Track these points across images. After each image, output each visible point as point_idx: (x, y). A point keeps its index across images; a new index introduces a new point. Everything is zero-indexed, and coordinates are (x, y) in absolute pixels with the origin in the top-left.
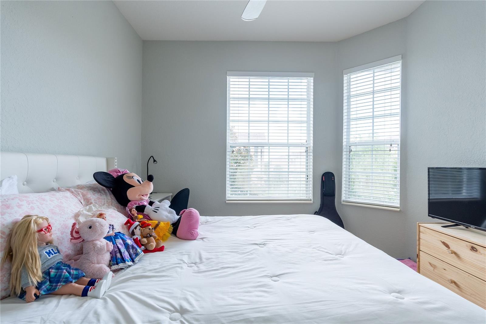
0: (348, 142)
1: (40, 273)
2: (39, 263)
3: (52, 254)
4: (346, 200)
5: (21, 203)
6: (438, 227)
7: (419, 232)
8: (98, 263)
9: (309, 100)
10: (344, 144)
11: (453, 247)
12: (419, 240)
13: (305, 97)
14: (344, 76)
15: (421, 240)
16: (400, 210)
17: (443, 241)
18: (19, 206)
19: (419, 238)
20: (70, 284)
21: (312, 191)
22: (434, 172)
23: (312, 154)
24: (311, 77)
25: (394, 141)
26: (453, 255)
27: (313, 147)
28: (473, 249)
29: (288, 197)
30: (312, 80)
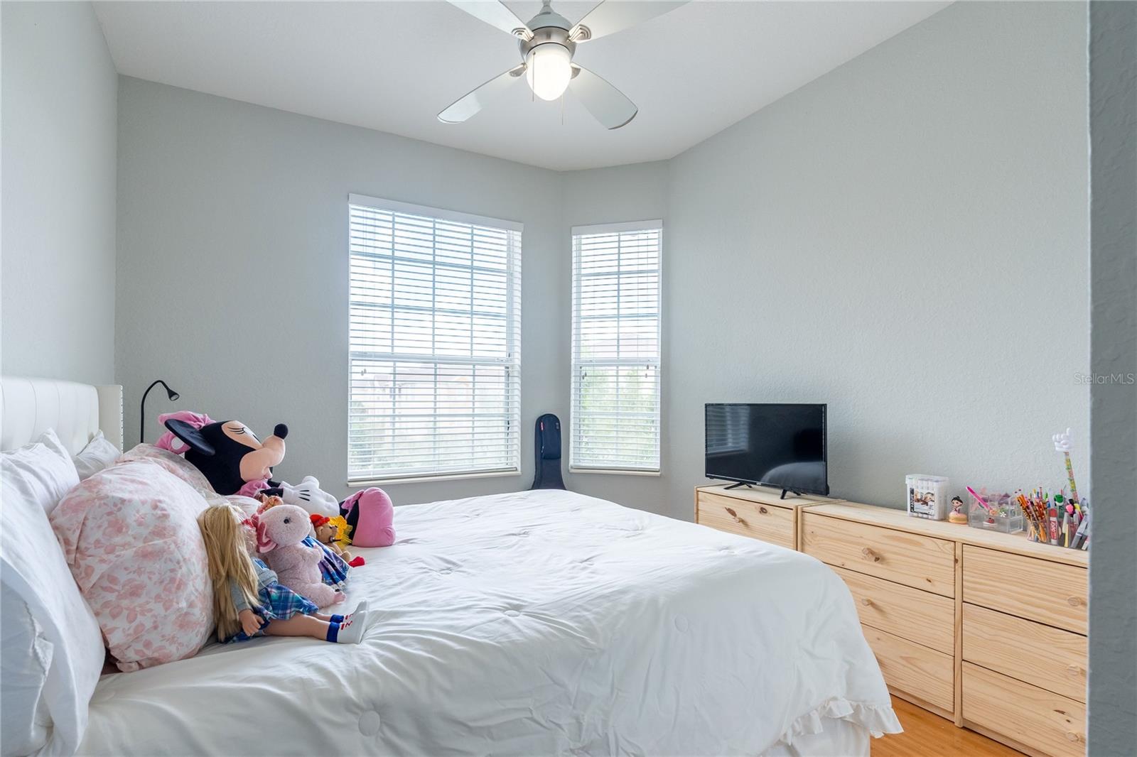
0: (578, 358)
4: (576, 464)
6: (721, 490)
7: (698, 500)
9: (510, 275)
10: (573, 362)
11: (740, 514)
12: (697, 513)
13: (504, 267)
14: (574, 237)
15: (700, 512)
16: (661, 475)
17: (728, 507)
19: (698, 510)
21: (520, 451)
22: (713, 411)
23: (517, 380)
24: (519, 231)
25: (651, 360)
26: (741, 524)
27: (522, 367)
28: (763, 511)
29: (473, 465)
30: (517, 236)
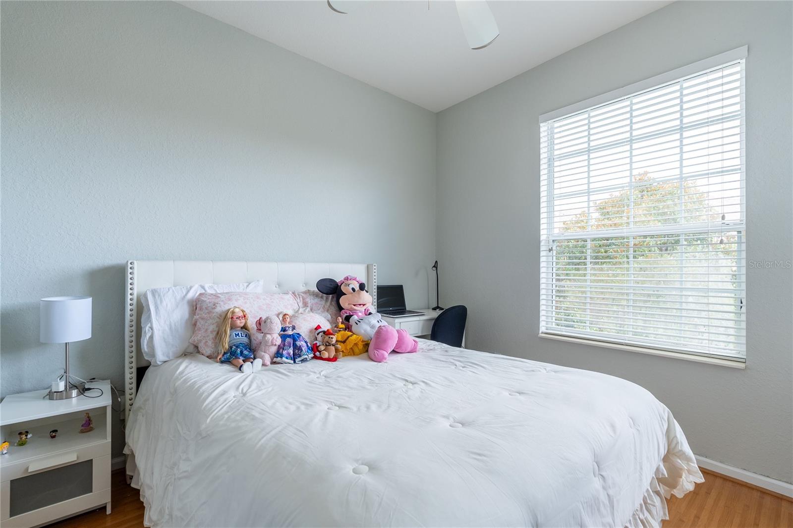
1: (227, 346)
2: (227, 339)
3: (239, 336)
5: (239, 298)
8: (265, 352)
18: (237, 300)
20: (237, 360)
